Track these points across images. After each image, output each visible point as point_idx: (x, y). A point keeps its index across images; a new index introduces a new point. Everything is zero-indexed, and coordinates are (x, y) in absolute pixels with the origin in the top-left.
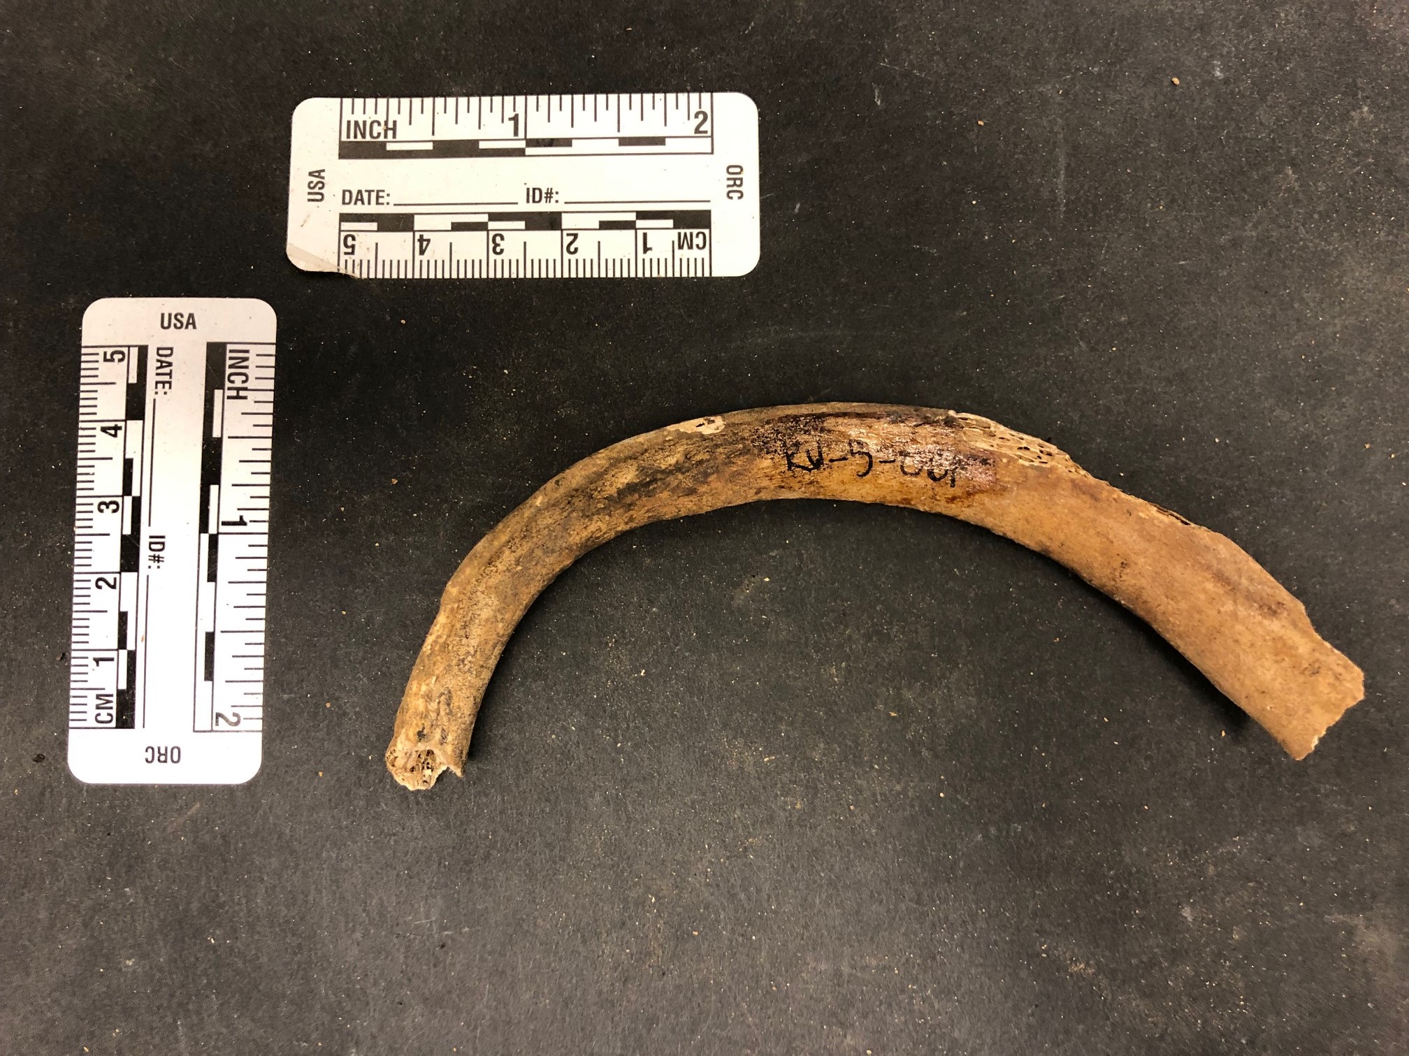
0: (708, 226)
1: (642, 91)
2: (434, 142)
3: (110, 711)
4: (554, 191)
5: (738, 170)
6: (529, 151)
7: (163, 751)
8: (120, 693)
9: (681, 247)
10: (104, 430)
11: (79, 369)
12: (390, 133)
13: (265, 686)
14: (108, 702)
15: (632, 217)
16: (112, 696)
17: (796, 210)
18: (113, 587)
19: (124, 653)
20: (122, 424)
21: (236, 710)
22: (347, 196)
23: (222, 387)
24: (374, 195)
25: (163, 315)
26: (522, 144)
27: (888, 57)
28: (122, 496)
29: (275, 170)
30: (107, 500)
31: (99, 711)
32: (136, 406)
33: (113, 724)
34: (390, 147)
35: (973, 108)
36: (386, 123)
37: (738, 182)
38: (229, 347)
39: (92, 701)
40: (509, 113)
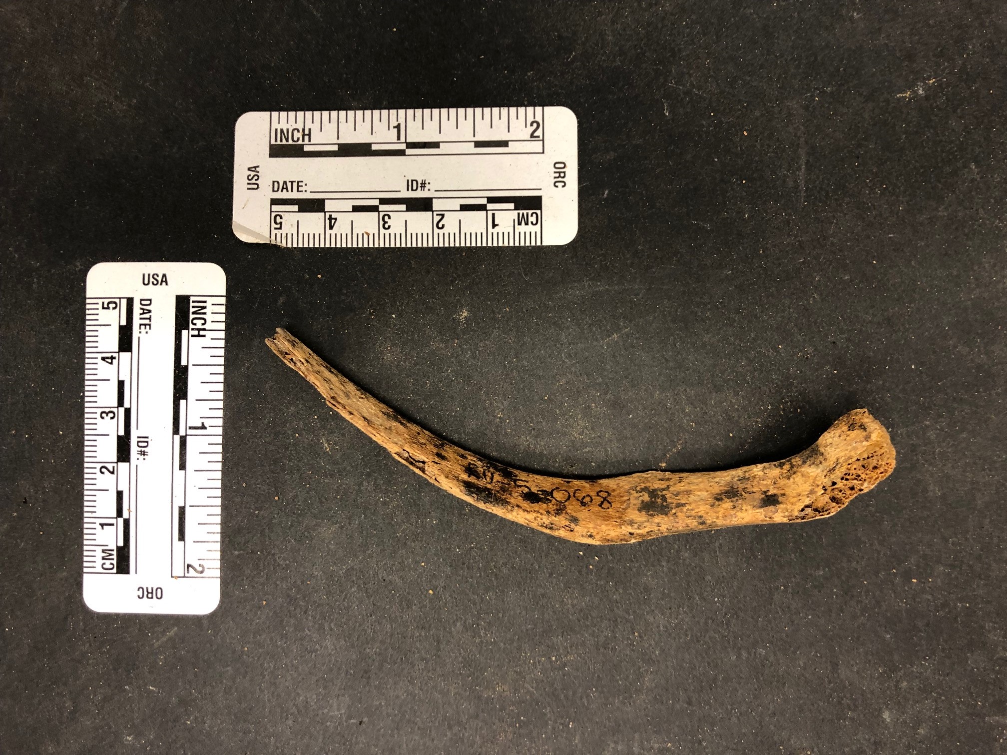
0: (540, 208)
1: (491, 105)
2: (338, 144)
3: (112, 561)
4: (427, 182)
5: (562, 165)
6: (409, 151)
7: (150, 591)
8: (119, 549)
9: (520, 224)
10: (103, 359)
11: (85, 315)
12: (306, 138)
13: (222, 546)
14: (111, 555)
15: (484, 201)
16: (113, 550)
17: (605, 195)
18: (113, 473)
19: (121, 521)
20: (116, 355)
21: (201, 562)
22: (276, 186)
23: (187, 328)
24: (295, 185)
25: (144, 275)
26: (403, 147)
27: (675, 78)
28: (118, 407)
29: (223, 167)
30: (107, 410)
31: (104, 561)
32: (125, 342)
33: (115, 570)
34: (306, 148)
35: (738, 118)
36: (304, 130)
37: (562, 175)
38: (192, 299)
39: (99, 554)
40: (394, 123)
